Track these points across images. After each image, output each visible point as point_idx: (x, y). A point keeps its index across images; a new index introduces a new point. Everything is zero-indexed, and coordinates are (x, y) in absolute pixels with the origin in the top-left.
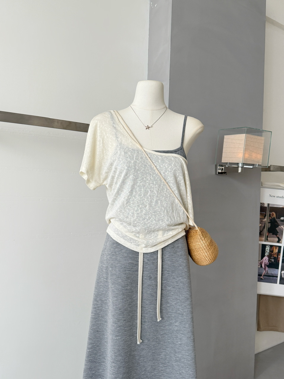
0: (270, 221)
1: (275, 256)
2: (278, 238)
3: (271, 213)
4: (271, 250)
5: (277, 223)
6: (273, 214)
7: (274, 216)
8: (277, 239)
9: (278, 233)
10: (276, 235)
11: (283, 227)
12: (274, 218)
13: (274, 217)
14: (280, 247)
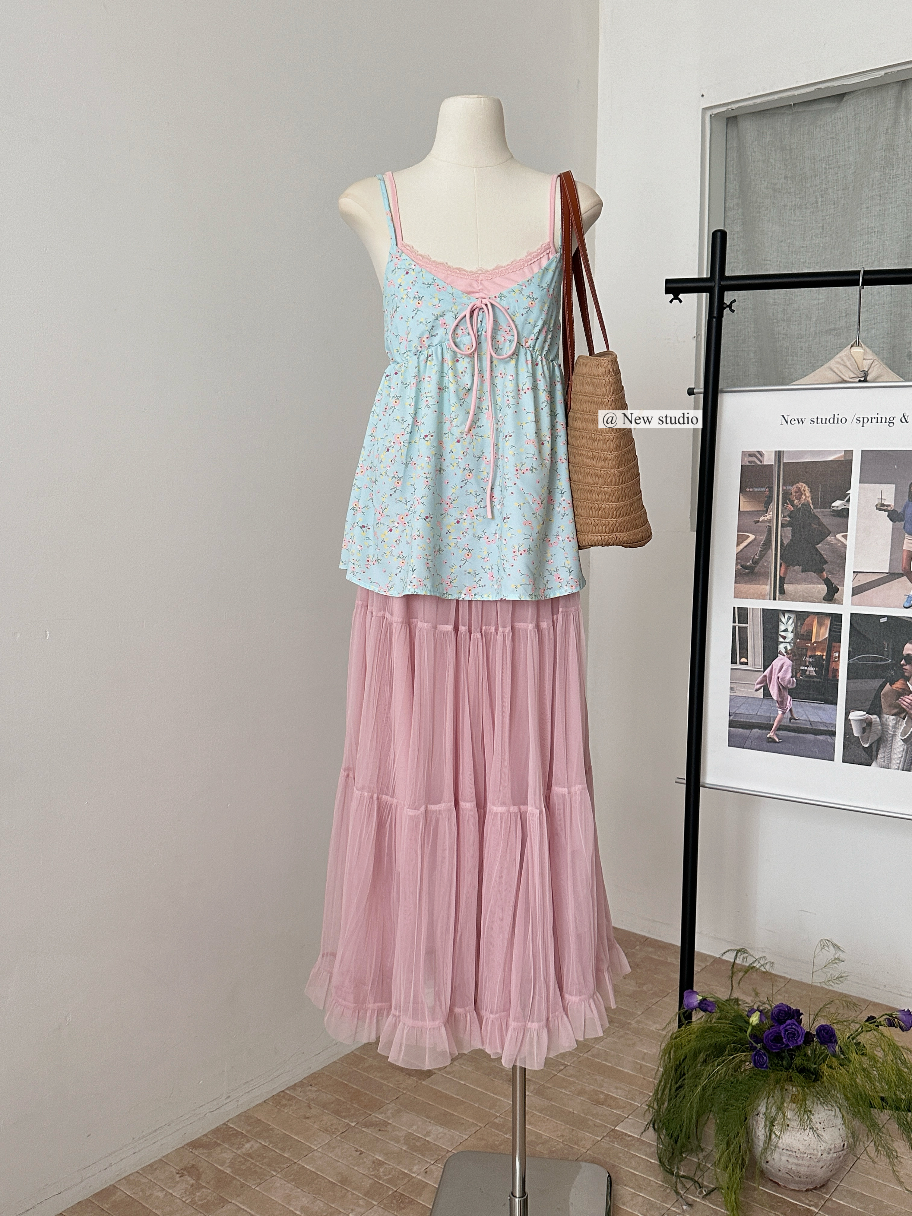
0: (788, 519)
1: (819, 653)
3: (793, 489)
4: (803, 630)
5: (820, 523)
6: (799, 489)
7: (803, 497)
8: (823, 589)
11: (843, 540)
12: (806, 505)
13: (803, 501)
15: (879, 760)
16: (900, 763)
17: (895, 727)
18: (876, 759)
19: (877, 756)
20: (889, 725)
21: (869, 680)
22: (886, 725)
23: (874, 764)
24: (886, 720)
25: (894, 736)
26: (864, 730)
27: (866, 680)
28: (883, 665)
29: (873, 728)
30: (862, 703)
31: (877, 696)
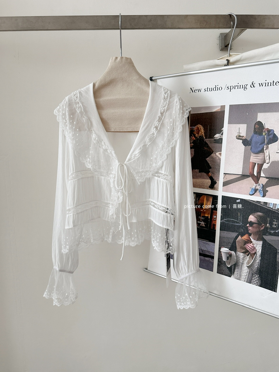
1: (206, 215)
2: (211, 178)
3: (195, 128)
4: (199, 203)
5: (208, 147)
6: (198, 128)
7: (200, 132)
8: (209, 182)
9: (211, 168)
10: (207, 172)
11: (219, 156)
12: (201, 137)
13: (200, 135)
14: (215, 198)
15: (235, 275)
16: (245, 278)
17: (243, 259)
18: (234, 274)
19: (234, 273)
20: (240, 258)
21: (231, 233)
22: (239, 257)
23: (232, 276)
24: (239, 255)
25: (242, 264)
26: (228, 258)
27: (229, 232)
28: (238, 226)
29: (232, 258)
30: (227, 244)
31: (234, 242)
